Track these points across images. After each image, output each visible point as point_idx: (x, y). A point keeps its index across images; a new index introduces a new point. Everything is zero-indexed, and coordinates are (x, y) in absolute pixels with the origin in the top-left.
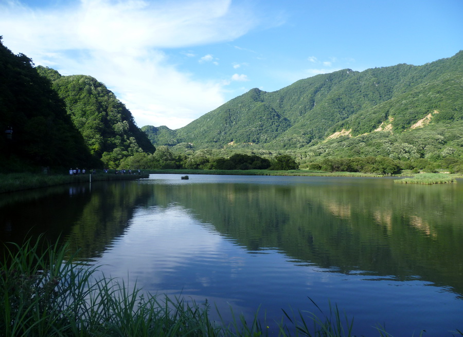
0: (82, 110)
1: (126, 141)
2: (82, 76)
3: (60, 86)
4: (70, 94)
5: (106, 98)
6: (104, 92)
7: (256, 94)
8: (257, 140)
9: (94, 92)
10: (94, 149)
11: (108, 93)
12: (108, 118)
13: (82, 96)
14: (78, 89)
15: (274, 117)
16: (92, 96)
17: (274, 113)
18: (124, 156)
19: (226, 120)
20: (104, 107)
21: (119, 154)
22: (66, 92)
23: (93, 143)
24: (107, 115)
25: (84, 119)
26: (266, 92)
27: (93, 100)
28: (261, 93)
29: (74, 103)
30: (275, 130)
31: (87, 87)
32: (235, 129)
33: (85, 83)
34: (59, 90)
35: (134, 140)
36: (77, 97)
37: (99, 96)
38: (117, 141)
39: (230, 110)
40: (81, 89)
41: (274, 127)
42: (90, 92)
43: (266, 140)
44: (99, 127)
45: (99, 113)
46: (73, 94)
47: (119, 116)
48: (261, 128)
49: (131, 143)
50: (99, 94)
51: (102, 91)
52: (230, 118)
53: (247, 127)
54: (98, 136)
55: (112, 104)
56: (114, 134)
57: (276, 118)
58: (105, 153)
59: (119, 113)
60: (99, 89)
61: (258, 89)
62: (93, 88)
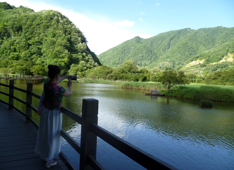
0: (53, 33)
1: (85, 57)
2: (52, 11)
3: (37, 16)
4: (44, 22)
5: (69, 26)
6: (68, 22)
7: (138, 39)
8: (140, 64)
9: (61, 21)
10: (64, 61)
11: (70, 23)
12: (72, 40)
13: (52, 24)
14: (49, 19)
15: (149, 52)
16: (59, 24)
17: (149, 50)
18: (87, 68)
19: (122, 52)
20: (69, 32)
21: (84, 66)
22: (41, 20)
23: (63, 56)
24: (71, 38)
25: (54, 39)
26: (143, 39)
27: (60, 26)
28: (141, 39)
29: (47, 28)
30: (150, 59)
31: (56, 17)
32: (128, 58)
33: (54, 15)
34: (35, 18)
35: (91, 56)
36: (49, 24)
37: (65, 24)
38: (80, 57)
39: (124, 47)
40: (51, 19)
42: (58, 21)
43: (145, 64)
44: (67, 45)
45: (66, 35)
46: (46, 22)
47: (80, 38)
48: (142, 58)
49: (89, 59)
50: (64, 22)
51: (67, 22)
52: (125, 51)
53: (134, 57)
54: (66, 51)
55: (74, 30)
56: (76, 51)
57: (150, 52)
58: (73, 65)
59: (79, 37)
60: (65, 19)
61: (139, 37)
62: (60, 19)
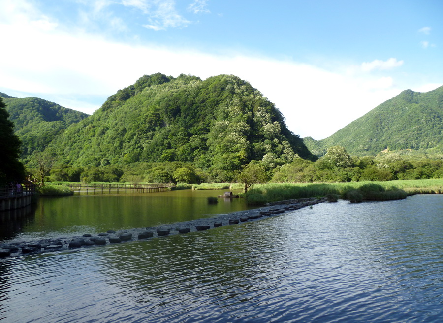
0: (224, 112)
1: (277, 146)
2: (224, 76)
3: (201, 89)
4: (211, 96)
5: (251, 96)
6: (249, 91)
7: (409, 96)
8: (416, 146)
9: (238, 91)
10: (239, 157)
11: (253, 91)
12: (255, 119)
13: (224, 97)
14: (220, 89)
15: (434, 119)
16: (235, 95)
17: (434, 114)
18: (277, 164)
19: (377, 126)
20: (250, 106)
21: (270, 162)
22: (207, 94)
23: (237, 148)
24: (253, 115)
25: (227, 122)
26: (420, 93)
27: (236, 100)
28: (414, 94)
29: (215, 105)
30: (437, 133)
31: (229, 86)
32: (389, 135)
33: (226, 82)
34: (199, 92)
35: (288, 144)
36: (219, 98)
37: (243, 95)
38: (268, 147)
39: (380, 115)
40: (223, 89)
41: (435, 130)
42: (232, 92)
43: (428, 144)
44: (244, 130)
45: (244, 113)
46: (214, 95)
47: (268, 115)
48: (419, 132)
49: (283, 148)
50: (243, 92)
51: (247, 90)
52: (381, 123)
53: (403, 131)
54: (243, 140)
55: (258, 102)
56: (262, 138)
57: (437, 119)
58: (253, 161)
59: (267, 112)
60: (243, 87)
61: (410, 90)
62: (235, 86)
